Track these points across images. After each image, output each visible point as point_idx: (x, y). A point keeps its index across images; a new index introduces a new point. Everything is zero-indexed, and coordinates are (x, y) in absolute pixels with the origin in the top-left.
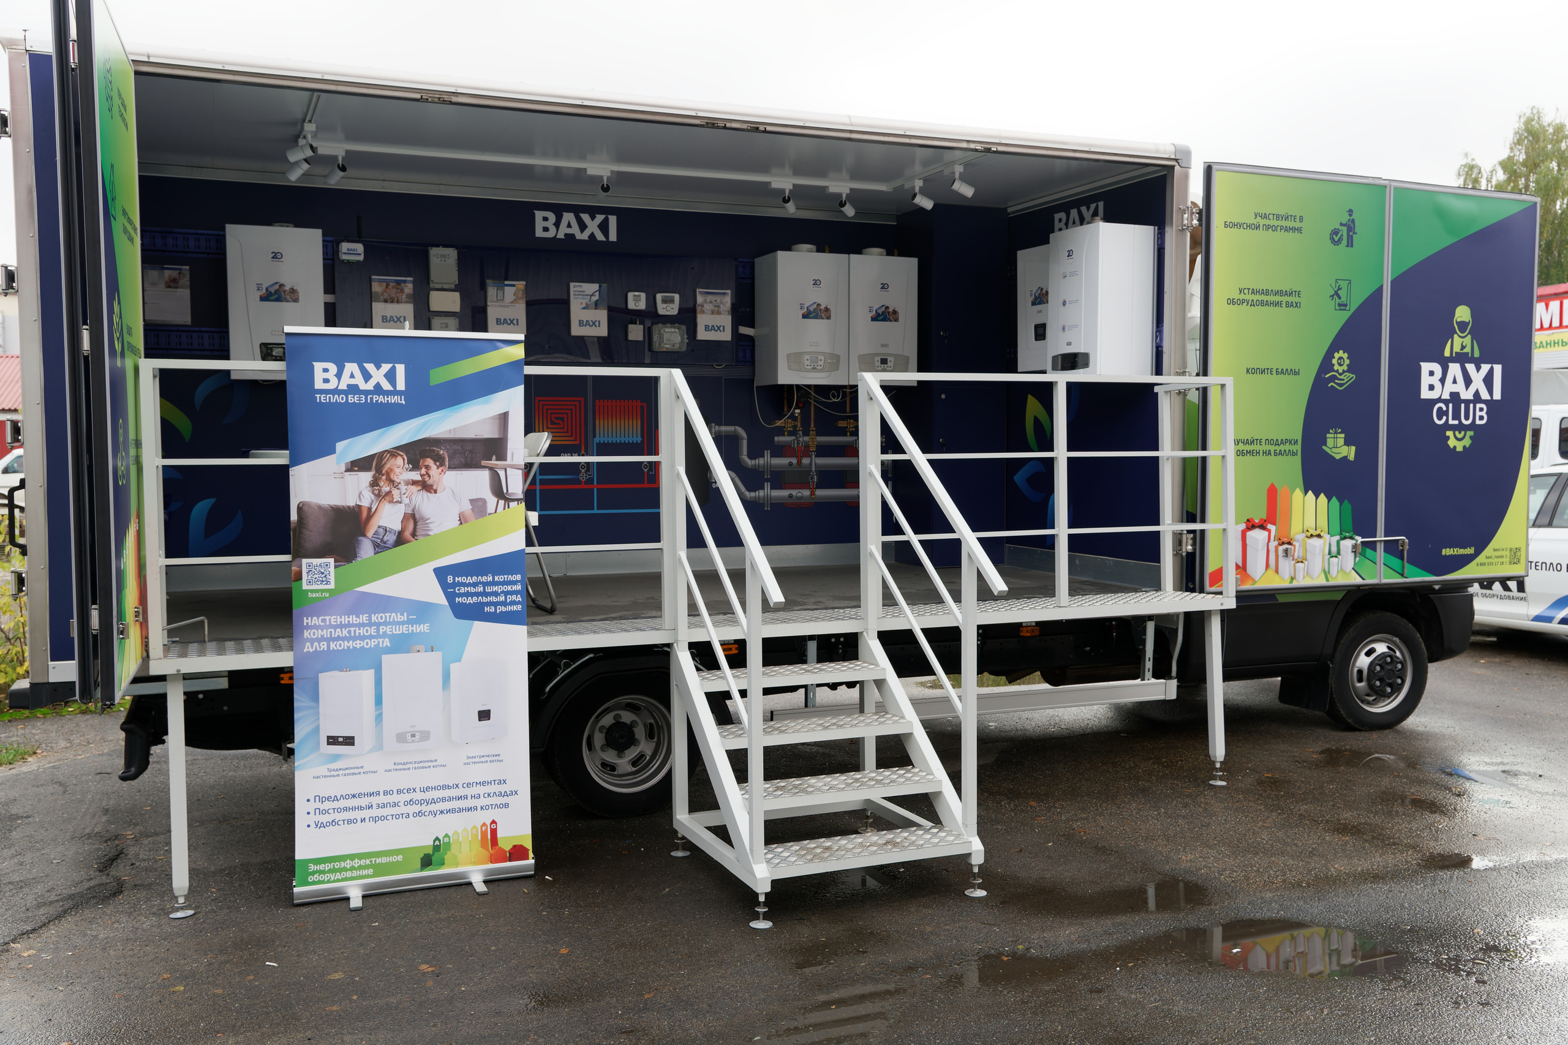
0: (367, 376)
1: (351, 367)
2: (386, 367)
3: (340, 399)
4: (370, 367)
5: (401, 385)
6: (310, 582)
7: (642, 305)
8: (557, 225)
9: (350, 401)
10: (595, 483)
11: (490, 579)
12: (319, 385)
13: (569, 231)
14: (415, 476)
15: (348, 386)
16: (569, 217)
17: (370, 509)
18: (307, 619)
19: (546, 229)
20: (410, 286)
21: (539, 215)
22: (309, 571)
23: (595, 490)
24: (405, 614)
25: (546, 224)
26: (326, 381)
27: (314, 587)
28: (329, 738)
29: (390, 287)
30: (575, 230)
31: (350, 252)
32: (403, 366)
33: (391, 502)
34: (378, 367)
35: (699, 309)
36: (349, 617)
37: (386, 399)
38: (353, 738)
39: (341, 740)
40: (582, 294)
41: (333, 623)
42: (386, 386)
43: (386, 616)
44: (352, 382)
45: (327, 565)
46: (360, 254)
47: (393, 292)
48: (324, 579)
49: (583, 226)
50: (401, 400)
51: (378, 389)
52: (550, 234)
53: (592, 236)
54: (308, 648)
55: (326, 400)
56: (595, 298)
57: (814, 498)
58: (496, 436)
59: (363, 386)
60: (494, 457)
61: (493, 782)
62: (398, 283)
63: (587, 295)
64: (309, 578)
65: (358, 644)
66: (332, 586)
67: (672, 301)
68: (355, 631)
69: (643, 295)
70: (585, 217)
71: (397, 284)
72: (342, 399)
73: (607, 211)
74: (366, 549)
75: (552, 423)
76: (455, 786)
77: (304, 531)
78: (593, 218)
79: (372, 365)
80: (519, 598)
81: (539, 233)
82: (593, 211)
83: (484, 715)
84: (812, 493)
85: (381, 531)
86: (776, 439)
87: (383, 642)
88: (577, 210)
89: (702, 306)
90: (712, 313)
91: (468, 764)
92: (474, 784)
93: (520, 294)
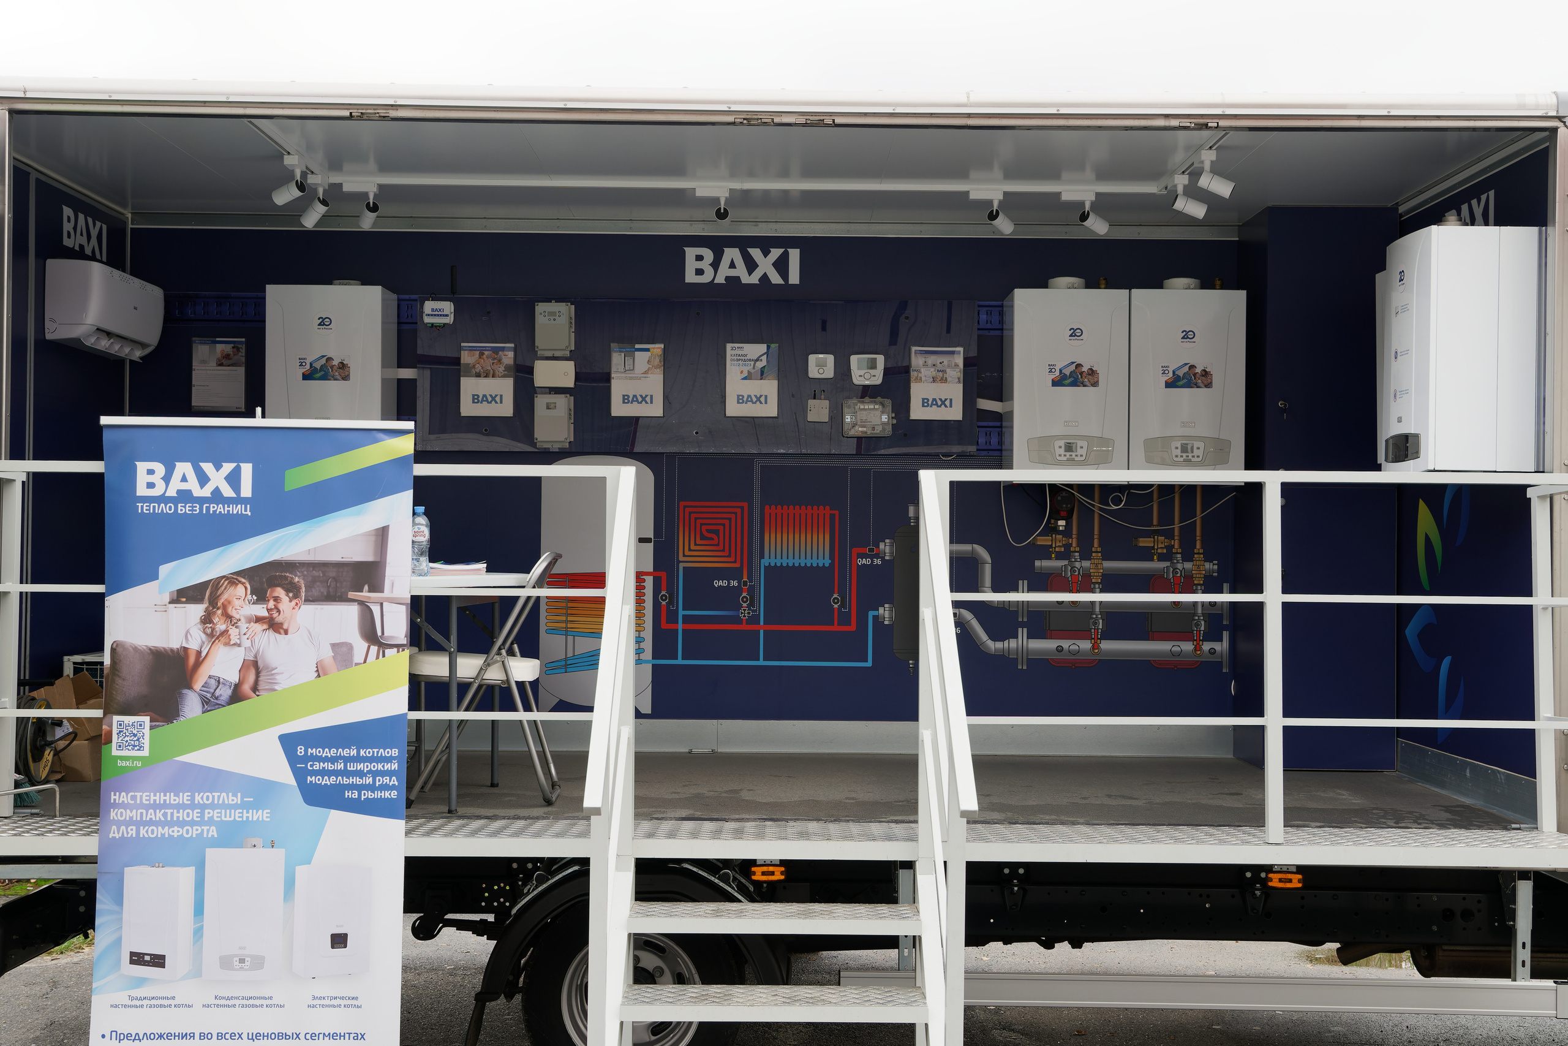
0: (203, 479)
1: (183, 468)
2: (228, 467)
3: (166, 509)
4: (208, 467)
5: (246, 491)
6: (120, 746)
7: (829, 372)
8: (715, 265)
9: (179, 512)
10: (762, 623)
11: (354, 752)
12: (141, 490)
13: (732, 273)
14: (261, 610)
15: (179, 492)
16: (732, 254)
17: (199, 653)
18: (115, 795)
19: (699, 272)
20: (511, 354)
21: (691, 253)
22: (120, 732)
23: (762, 632)
24: (239, 794)
25: (700, 265)
26: (151, 485)
27: (125, 753)
28: (132, 954)
29: (485, 356)
30: (741, 271)
31: (436, 313)
32: (250, 466)
33: (227, 644)
34: (218, 467)
35: (913, 374)
36: (165, 795)
37: (226, 509)
38: (163, 957)
39: (147, 958)
40: (742, 359)
41: (144, 802)
42: (228, 492)
43: (213, 796)
44: (184, 486)
45: (141, 725)
46: (447, 315)
47: (487, 364)
48: (137, 743)
49: (751, 265)
50: (246, 511)
51: (217, 495)
52: (706, 278)
53: (765, 278)
54: (114, 833)
55: (149, 510)
56: (760, 365)
57: (1097, 654)
58: (370, 558)
59: (198, 492)
60: (366, 587)
61: (347, 1036)
62: (496, 351)
63: (750, 360)
64: (120, 741)
65: (176, 832)
66: (146, 753)
67: (873, 365)
68: (172, 814)
69: (830, 359)
70: (756, 253)
71: (493, 352)
72: (170, 509)
73: (786, 242)
74: (191, 704)
75: (703, 538)
76: (295, 1036)
77: (117, 679)
78: (766, 253)
79: (210, 465)
80: (394, 781)
81: (690, 277)
82: (766, 244)
83: (339, 940)
84: (1095, 646)
85: (213, 682)
86: (1037, 563)
87: (208, 831)
88: (743, 243)
89: (919, 371)
90: (934, 381)
91: (314, 1006)
92: (321, 1036)
93: (657, 361)
